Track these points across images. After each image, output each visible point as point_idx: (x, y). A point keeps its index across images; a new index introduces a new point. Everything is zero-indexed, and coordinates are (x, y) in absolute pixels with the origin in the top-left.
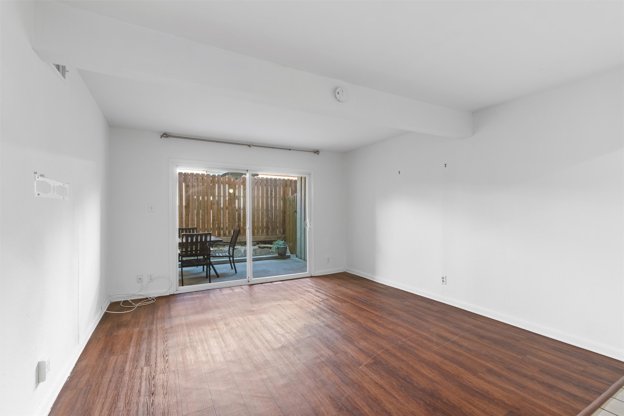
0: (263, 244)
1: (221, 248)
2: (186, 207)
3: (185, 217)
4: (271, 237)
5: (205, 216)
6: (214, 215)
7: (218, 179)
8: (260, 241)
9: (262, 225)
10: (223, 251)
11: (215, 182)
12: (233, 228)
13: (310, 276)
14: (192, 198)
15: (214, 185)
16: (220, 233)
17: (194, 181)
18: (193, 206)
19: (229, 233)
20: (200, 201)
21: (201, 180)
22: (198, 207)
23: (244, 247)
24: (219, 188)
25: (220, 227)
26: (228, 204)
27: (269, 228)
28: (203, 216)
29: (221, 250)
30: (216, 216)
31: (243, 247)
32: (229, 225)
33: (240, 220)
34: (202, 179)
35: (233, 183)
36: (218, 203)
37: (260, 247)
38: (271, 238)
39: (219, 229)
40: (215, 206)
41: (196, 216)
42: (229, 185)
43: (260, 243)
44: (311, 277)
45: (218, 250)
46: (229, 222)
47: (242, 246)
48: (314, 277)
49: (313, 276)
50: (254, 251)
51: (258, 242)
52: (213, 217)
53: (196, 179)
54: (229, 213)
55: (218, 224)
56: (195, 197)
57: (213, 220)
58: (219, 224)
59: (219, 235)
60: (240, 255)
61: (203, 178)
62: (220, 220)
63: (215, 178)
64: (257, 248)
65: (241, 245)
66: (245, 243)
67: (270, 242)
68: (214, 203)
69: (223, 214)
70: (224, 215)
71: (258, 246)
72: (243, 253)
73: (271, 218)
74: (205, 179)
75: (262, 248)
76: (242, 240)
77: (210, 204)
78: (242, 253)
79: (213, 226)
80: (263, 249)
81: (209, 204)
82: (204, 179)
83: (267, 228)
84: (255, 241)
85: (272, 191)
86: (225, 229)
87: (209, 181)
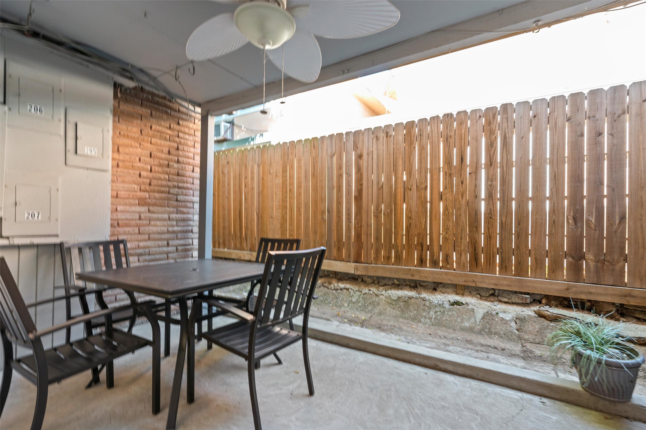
0: (556, 306)
2: (356, 198)
3: (355, 219)
4: (593, 291)
5: (391, 218)
6: (410, 215)
7: (420, 130)
8: (547, 297)
9: (556, 245)
10: (427, 303)
11: (414, 137)
12: (457, 248)
14: (368, 178)
15: (411, 144)
16: (424, 257)
17: (371, 144)
18: (368, 196)
19: (447, 260)
20: (381, 184)
22: (378, 198)
25: (425, 244)
26: (445, 188)
27: (582, 257)
28: (388, 215)
29: (424, 300)
30: (413, 217)
32: (446, 239)
34: (387, 137)
35: (457, 132)
37: (541, 315)
38: (590, 293)
39: (422, 246)
40: (414, 194)
41: (374, 216)
42: (447, 140)
43: (544, 301)
46: (446, 233)
50: (518, 321)
51: (538, 298)
52: (409, 218)
53: (375, 140)
54: (446, 209)
55: (419, 235)
56: (373, 176)
57: (409, 225)
59: (422, 261)
60: (467, 325)
61: (387, 133)
62: (423, 226)
63: (413, 128)
64: (533, 314)
65: (479, 296)
66: (491, 292)
67: (589, 304)
68: (410, 187)
69: (431, 213)
71: (536, 308)
72: (478, 320)
73: (593, 226)
74: (392, 136)
75: (551, 321)
76: (481, 282)
77: (402, 190)
78: (475, 318)
79: (408, 240)
80: (552, 324)
81: (400, 190)
82: (390, 136)
83: (573, 258)
84: (528, 294)
85: (600, 134)
86: (436, 249)
87: (401, 137)
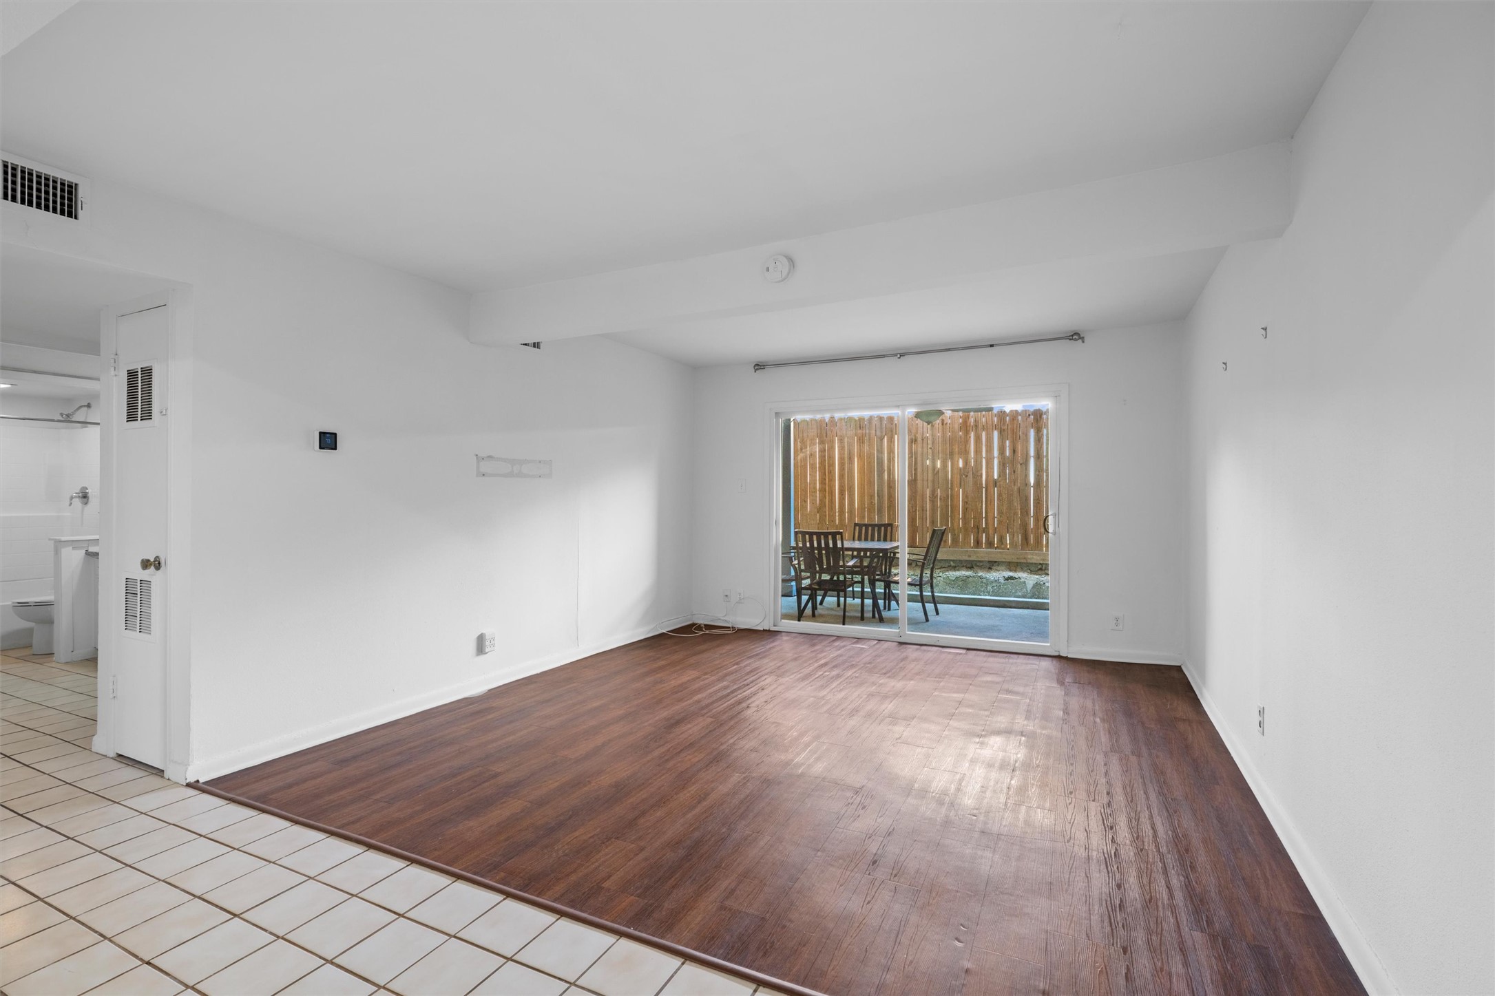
1: (980, 574)
5: (947, 502)
6: (967, 500)
10: (985, 581)
11: (970, 426)
12: (1010, 530)
13: (1057, 654)
14: (923, 464)
15: (967, 433)
16: (980, 539)
17: (925, 430)
19: (1001, 541)
20: (936, 470)
21: (940, 425)
23: (1037, 577)
24: (978, 439)
26: (999, 476)
28: (944, 499)
30: (970, 502)
31: (1031, 576)
32: (1000, 522)
33: (1027, 513)
34: (943, 424)
35: (1010, 427)
36: (977, 476)
39: (978, 529)
40: (970, 480)
41: (930, 500)
42: (1001, 432)
44: (1059, 657)
45: (974, 576)
46: (1000, 516)
47: (1031, 573)
48: (1066, 658)
49: (1061, 655)
52: (965, 503)
54: (1000, 495)
55: (975, 519)
56: (928, 462)
57: (965, 510)
58: (978, 519)
59: (978, 543)
60: (1020, 594)
65: (1029, 571)
68: (966, 474)
69: (986, 498)
70: (989, 501)
72: (1029, 590)
74: (948, 425)
77: (959, 476)
78: (1026, 588)
79: (964, 524)
81: (957, 477)
82: (946, 424)
86: (991, 531)
87: (956, 427)
